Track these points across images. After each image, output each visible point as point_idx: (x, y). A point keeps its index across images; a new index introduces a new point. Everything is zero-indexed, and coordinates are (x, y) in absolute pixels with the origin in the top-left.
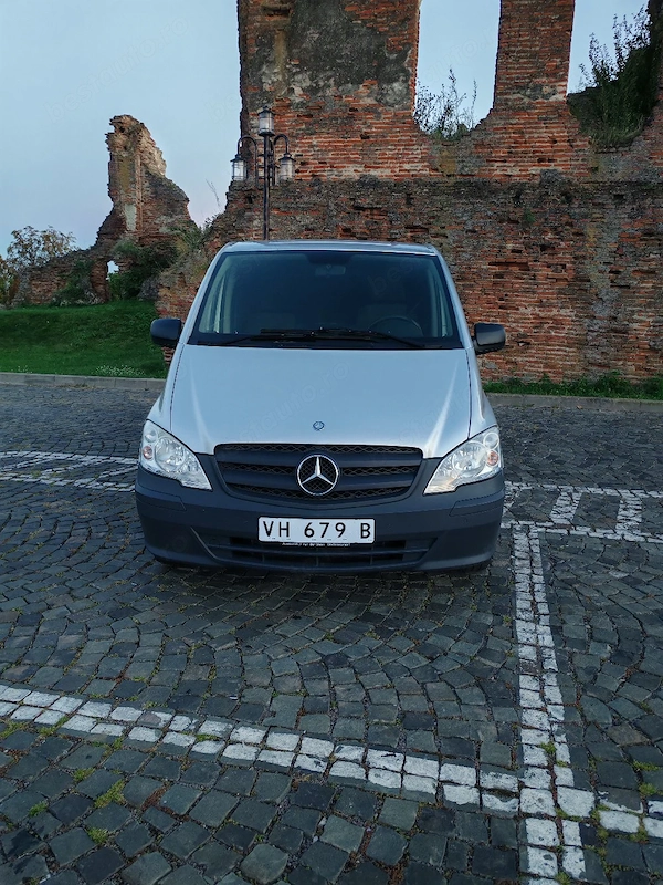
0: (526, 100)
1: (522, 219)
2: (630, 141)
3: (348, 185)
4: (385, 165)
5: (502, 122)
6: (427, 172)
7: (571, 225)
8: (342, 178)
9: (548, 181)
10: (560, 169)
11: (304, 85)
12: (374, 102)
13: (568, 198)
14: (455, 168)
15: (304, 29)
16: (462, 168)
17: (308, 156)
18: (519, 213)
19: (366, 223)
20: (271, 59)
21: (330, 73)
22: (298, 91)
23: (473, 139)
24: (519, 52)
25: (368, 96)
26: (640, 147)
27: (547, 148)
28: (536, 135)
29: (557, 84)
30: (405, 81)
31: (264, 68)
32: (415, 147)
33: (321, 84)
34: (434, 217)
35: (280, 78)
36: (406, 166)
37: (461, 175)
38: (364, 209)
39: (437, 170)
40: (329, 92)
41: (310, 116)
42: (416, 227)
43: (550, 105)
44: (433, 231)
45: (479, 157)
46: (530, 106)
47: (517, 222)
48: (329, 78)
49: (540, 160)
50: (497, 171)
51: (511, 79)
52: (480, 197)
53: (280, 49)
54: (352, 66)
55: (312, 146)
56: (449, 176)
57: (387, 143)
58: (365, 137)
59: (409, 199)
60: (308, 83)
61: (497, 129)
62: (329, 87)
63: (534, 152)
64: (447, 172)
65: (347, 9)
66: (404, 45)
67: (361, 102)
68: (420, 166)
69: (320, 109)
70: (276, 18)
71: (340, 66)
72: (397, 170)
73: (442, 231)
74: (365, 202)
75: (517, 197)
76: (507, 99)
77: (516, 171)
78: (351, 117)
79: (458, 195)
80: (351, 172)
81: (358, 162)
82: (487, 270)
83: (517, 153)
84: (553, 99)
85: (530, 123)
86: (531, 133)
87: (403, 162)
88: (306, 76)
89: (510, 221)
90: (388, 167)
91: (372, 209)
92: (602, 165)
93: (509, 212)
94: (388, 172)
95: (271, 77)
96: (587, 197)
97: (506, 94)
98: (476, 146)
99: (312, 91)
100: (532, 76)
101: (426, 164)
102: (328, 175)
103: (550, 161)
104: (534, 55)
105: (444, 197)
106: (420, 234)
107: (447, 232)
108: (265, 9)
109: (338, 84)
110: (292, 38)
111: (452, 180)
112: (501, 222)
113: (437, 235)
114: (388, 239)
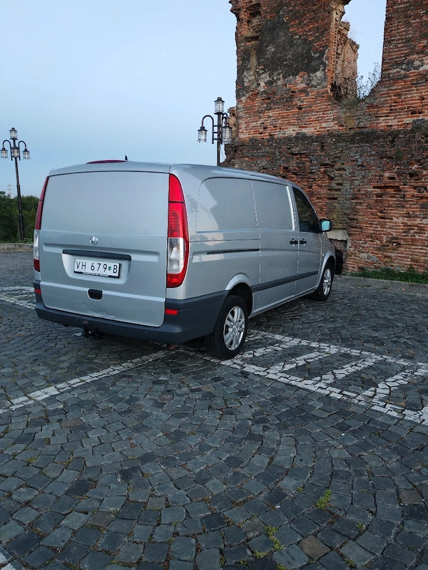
0: (403, 72)
1: (395, 155)
3: (289, 139)
4: (311, 125)
5: (386, 89)
6: (336, 127)
8: (286, 135)
9: (417, 128)
10: (427, 118)
11: (266, 80)
12: (305, 86)
14: (354, 123)
15: (266, 47)
16: (359, 124)
17: (268, 123)
18: (393, 152)
19: (297, 164)
20: (248, 67)
21: (280, 71)
22: (262, 84)
23: (367, 103)
24: (398, 40)
25: (302, 83)
27: (417, 104)
28: (409, 96)
29: (424, 59)
30: (323, 70)
31: (245, 73)
32: (329, 112)
33: (275, 78)
34: (336, 157)
35: (253, 77)
36: (324, 125)
37: (359, 127)
38: (296, 155)
39: (343, 126)
40: (279, 83)
41: (269, 99)
42: (327, 164)
43: (419, 74)
44: (336, 167)
45: (370, 115)
46: (406, 76)
47: (392, 158)
48: (279, 74)
49: (413, 113)
50: (382, 123)
51: (392, 59)
52: (367, 142)
53: (253, 61)
54: (293, 64)
55: (269, 117)
56: (350, 129)
57: (312, 111)
58: (300, 109)
59: (322, 146)
60: (268, 79)
61: (382, 94)
62: (279, 79)
63: (408, 108)
64: (349, 127)
65: (291, 30)
66: (323, 47)
67: (298, 87)
68: (332, 124)
69: (274, 93)
70: (253, 42)
71: (285, 65)
72: (318, 128)
73: (343, 167)
74: (295, 150)
75: (392, 141)
76: (389, 74)
77: (395, 122)
78: (292, 97)
79: (352, 142)
80: (291, 131)
81: (295, 125)
82: (371, 192)
83: (396, 110)
84: (421, 69)
85: (405, 88)
86: (406, 94)
87: (322, 123)
88: (267, 75)
89: (387, 157)
90: (312, 127)
91: (300, 154)
93: (386, 151)
94: (312, 130)
95: (249, 77)
97: (389, 70)
98: (368, 107)
99: (269, 83)
100: (406, 55)
101: (336, 122)
102: (278, 134)
103: (420, 113)
104: (408, 40)
105: (344, 144)
106: (329, 169)
107: (345, 167)
108: (246, 38)
109: (284, 77)
110: (260, 52)
111: (352, 132)
112: (382, 158)
113: (339, 170)
114: (310, 173)
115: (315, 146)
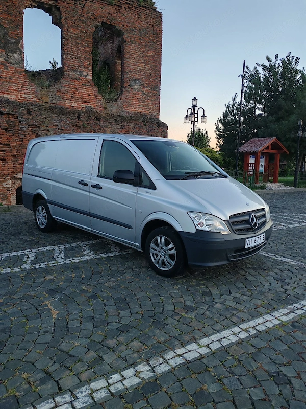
0: (77, 76)
1: (82, 125)
2: (116, 100)
4: (12, 93)
5: (68, 83)
6: (35, 100)
7: (101, 130)
9: (88, 111)
10: (93, 106)
12: (4, 61)
13: (98, 119)
14: (48, 100)
16: (52, 100)
18: (80, 123)
19: (6, 121)
23: (55, 88)
24: (72, 55)
25: (0, 57)
26: (120, 102)
27: (87, 98)
28: (82, 91)
29: (89, 72)
30: (20, 54)
32: (28, 87)
34: (42, 122)
36: (24, 95)
37: (52, 103)
38: (4, 114)
39: (40, 100)
42: (33, 125)
43: (86, 80)
44: (42, 128)
45: (59, 96)
46: (79, 79)
47: (80, 127)
49: (85, 102)
50: (68, 104)
51: (71, 66)
52: (63, 114)
56: (46, 103)
57: (13, 82)
58: (0, 77)
59: (29, 112)
61: (66, 85)
63: (82, 98)
64: (44, 101)
66: (18, 37)
68: (31, 96)
72: (19, 97)
73: (47, 128)
74: (5, 111)
75: (79, 117)
76: (69, 74)
77: (75, 105)
79: (53, 112)
83: (75, 97)
84: (88, 77)
85: (79, 86)
86: (80, 90)
87: (22, 93)
89: (76, 126)
90: (14, 94)
91: (8, 114)
92: (108, 107)
93: (76, 122)
94: (14, 97)
96: (106, 119)
98: (57, 91)
100: (78, 66)
101: (34, 96)
103: (88, 103)
104: (78, 58)
105: (46, 113)
106: (36, 129)
107: (49, 129)
111: (48, 105)
112: (73, 126)
113: (44, 130)
114: (20, 130)
115: (22, 110)
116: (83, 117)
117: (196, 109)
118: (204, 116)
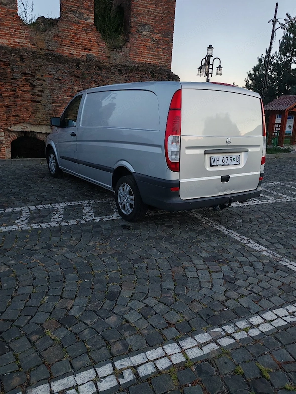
0: (77, 19)
1: (81, 76)
2: (121, 47)
4: (4, 38)
5: (66, 27)
6: (29, 45)
7: (103, 81)
9: (89, 60)
10: (94, 55)
13: (100, 68)
14: (45, 46)
16: (48, 47)
18: (79, 73)
23: (52, 32)
26: (125, 50)
27: (88, 44)
28: (82, 37)
29: (90, 14)
32: (21, 31)
34: (37, 70)
36: (17, 40)
37: (48, 50)
39: (34, 45)
42: (27, 74)
43: (87, 24)
44: (37, 78)
45: (56, 42)
46: (79, 22)
47: (78, 77)
49: (85, 49)
50: (66, 51)
51: (69, 7)
52: (60, 63)
56: (41, 49)
57: (4, 25)
59: (22, 58)
61: (64, 30)
63: (82, 45)
64: (40, 47)
68: (25, 41)
72: (12, 41)
73: (43, 78)
75: (78, 66)
76: (67, 16)
77: (75, 52)
79: (48, 60)
82: (67, 99)
83: (75, 44)
84: (89, 21)
85: (79, 30)
86: (80, 35)
87: (15, 38)
89: (75, 76)
90: (6, 39)
92: (111, 56)
93: (75, 72)
94: (6, 41)
96: (108, 70)
97: (67, 13)
98: (54, 36)
100: (78, 8)
101: (28, 40)
103: (89, 50)
105: (41, 60)
106: (30, 78)
107: (45, 79)
111: (43, 52)
112: (71, 76)
113: (39, 79)
114: (12, 79)
115: (14, 56)
116: (82, 66)
117: (211, 59)
118: (219, 67)
